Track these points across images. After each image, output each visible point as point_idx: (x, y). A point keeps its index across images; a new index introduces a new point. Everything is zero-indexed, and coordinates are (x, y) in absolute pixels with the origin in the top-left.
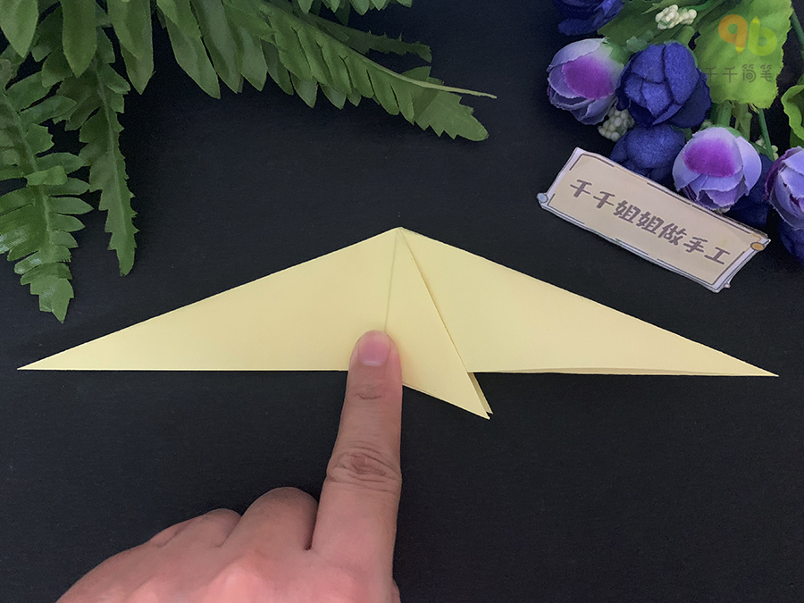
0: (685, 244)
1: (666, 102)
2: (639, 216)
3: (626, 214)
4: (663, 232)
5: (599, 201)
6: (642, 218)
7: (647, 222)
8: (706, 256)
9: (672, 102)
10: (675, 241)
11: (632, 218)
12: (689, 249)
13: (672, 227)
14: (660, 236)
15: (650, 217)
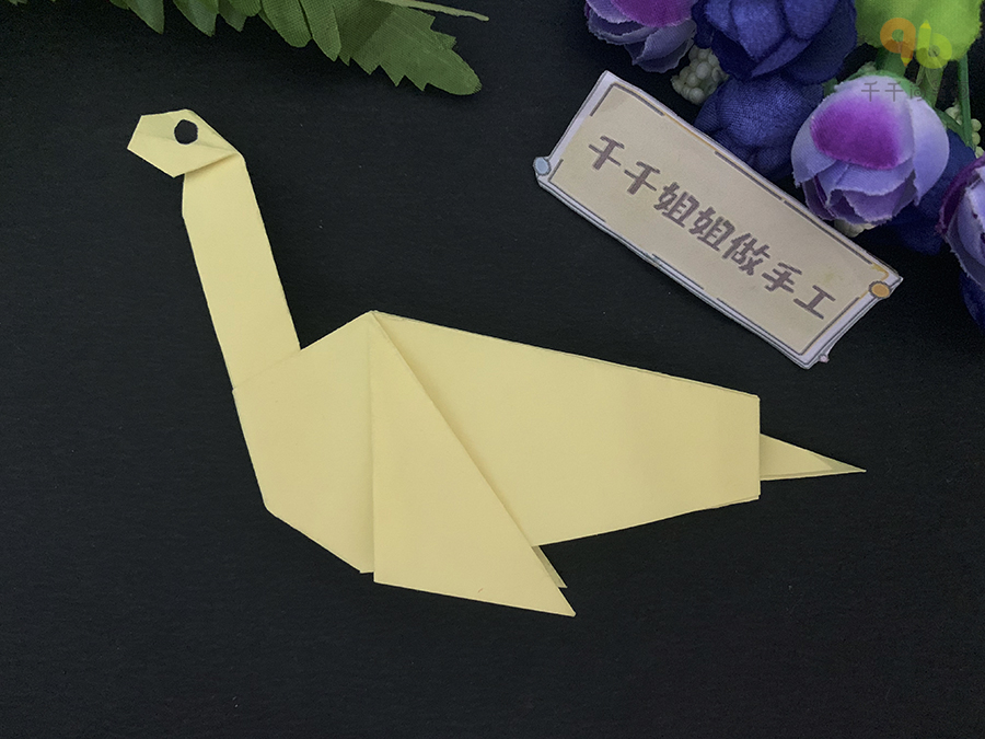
0: (765, 276)
1: (775, 33)
2: (695, 216)
3: (674, 210)
4: (732, 249)
5: (633, 180)
6: (700, 220)
7: (709, 227)
8: (796, 301)
9: (788, 34)
10: (749, 269)
11: (682, 218)
12: (771, 284)
13: (747, 241)
14: (725, 256)
15: (714, 218)
